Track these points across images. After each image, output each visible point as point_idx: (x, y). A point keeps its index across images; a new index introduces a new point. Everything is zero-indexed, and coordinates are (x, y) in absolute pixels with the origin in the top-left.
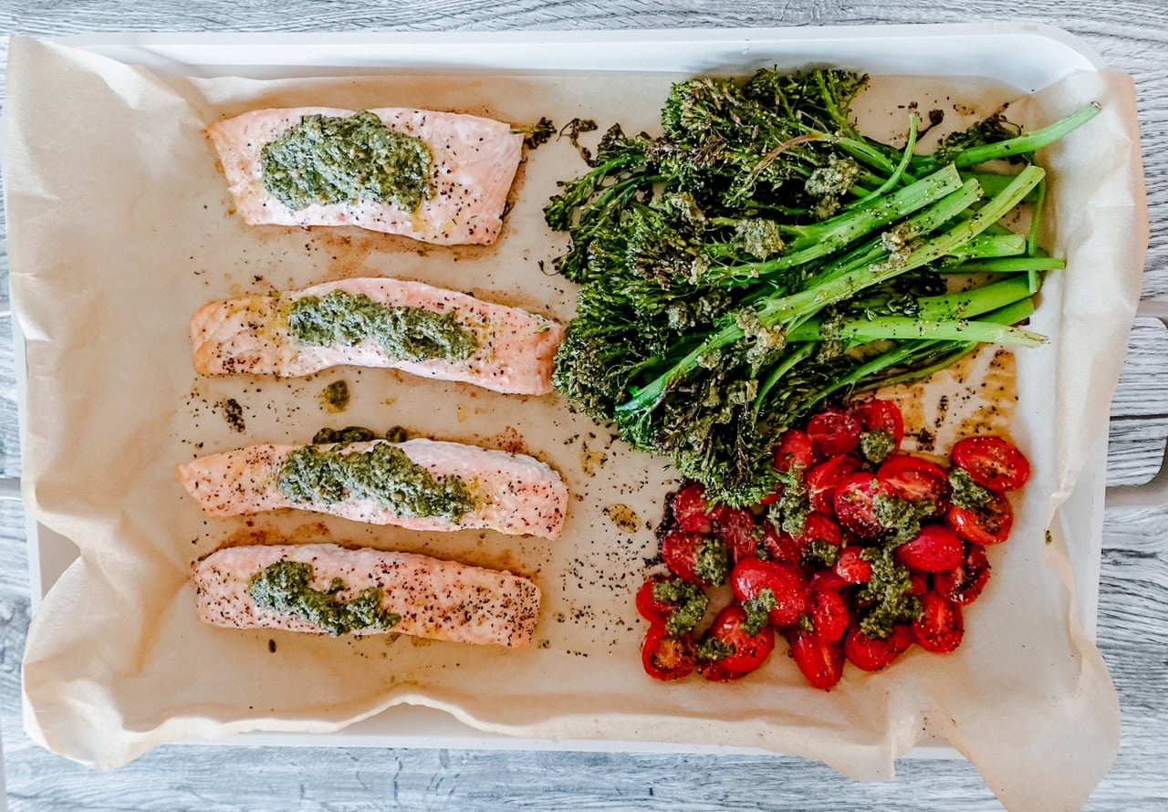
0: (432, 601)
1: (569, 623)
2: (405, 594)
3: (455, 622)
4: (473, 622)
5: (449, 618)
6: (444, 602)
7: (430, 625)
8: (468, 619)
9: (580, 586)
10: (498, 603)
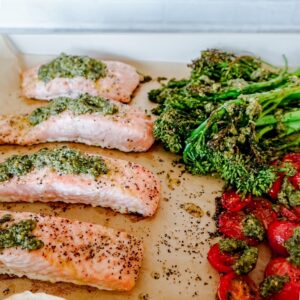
0: (69, 241)
1: (162, 279)
2: (52, 231)
3: (82, 258)
4: (95, 260)
5: (78, 254)
6: (77, 242)
7: (64, 258)
8: (92, 256)
9: (169, 251)
10: (114, 247)
